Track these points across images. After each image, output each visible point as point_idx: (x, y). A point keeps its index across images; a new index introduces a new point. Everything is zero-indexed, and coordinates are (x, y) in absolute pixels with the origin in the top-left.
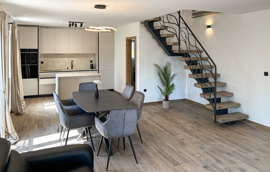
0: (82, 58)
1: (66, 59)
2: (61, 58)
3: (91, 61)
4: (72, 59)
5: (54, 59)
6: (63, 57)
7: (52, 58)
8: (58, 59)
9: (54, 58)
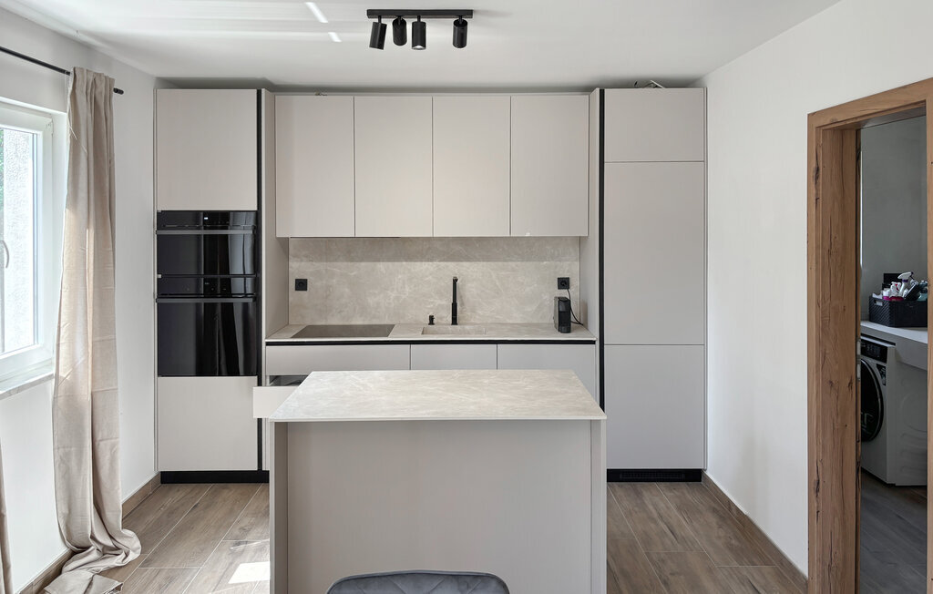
0: (512, 264)
1: (424, 268)
2: (396, 263)
3: (564, 283)
4: (452, 268)
5: (363, 264)
6: (409, 258)
7: (352, 260)
8: (381, 266)
9: (362, 260)
